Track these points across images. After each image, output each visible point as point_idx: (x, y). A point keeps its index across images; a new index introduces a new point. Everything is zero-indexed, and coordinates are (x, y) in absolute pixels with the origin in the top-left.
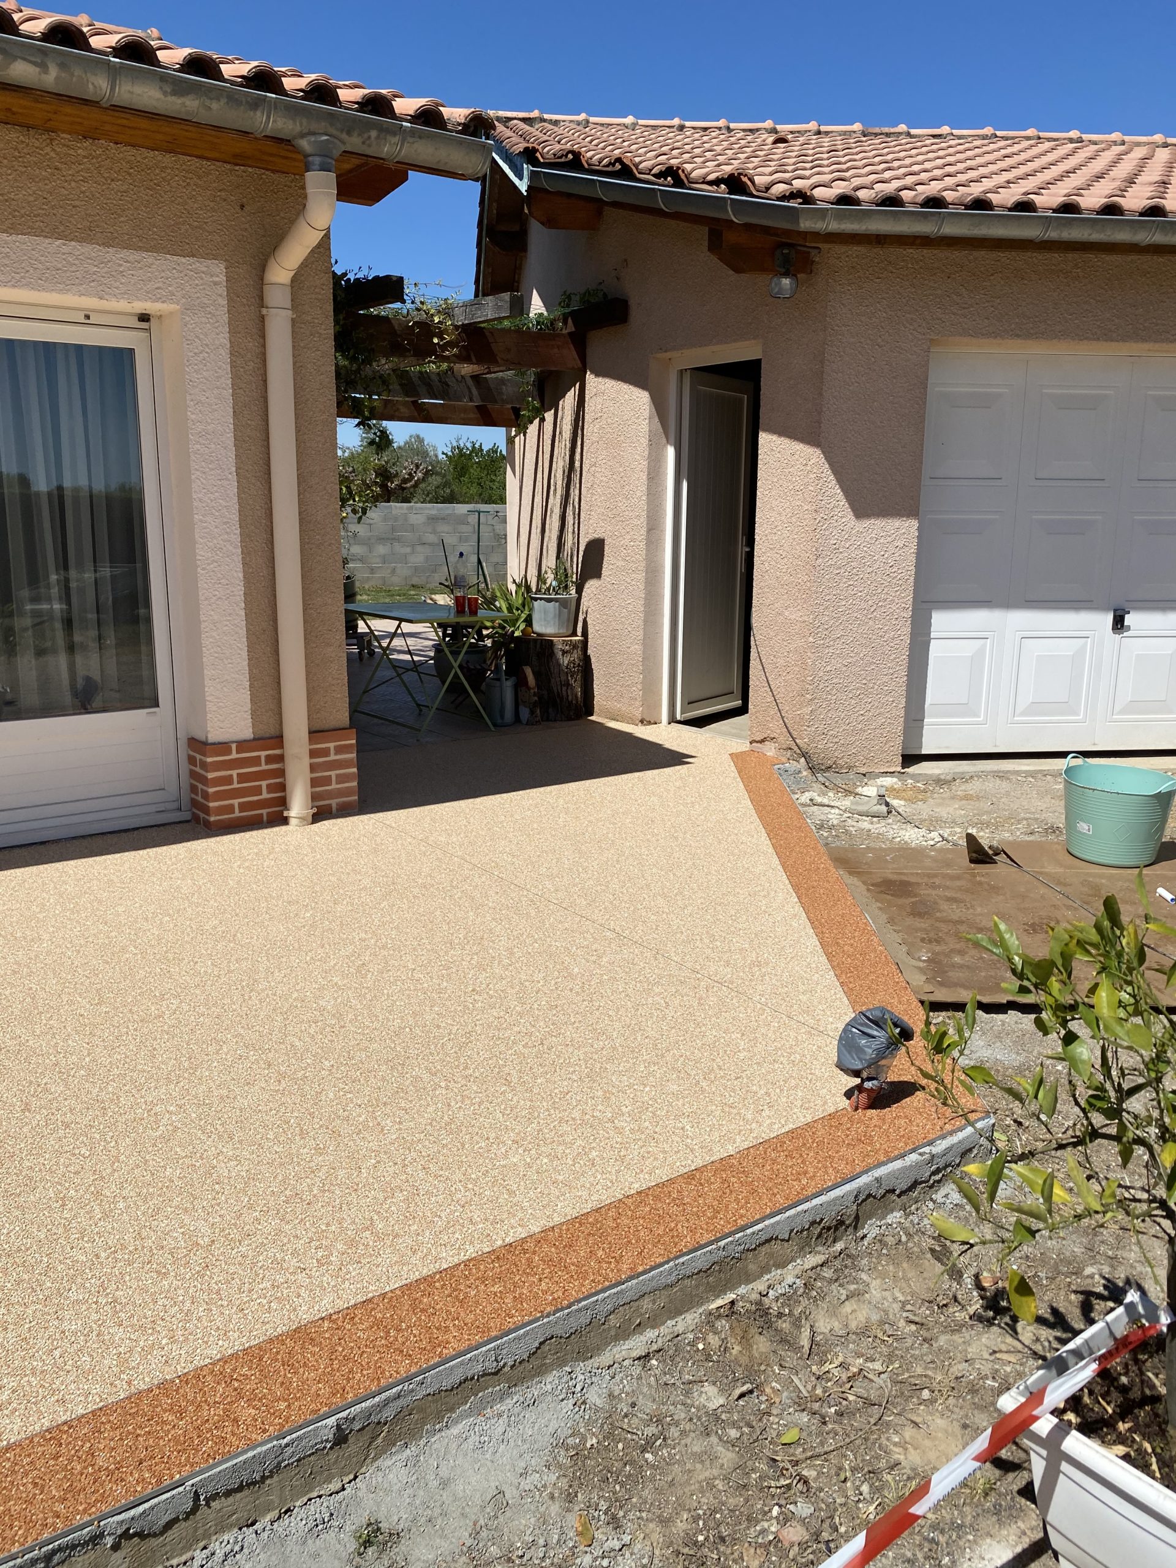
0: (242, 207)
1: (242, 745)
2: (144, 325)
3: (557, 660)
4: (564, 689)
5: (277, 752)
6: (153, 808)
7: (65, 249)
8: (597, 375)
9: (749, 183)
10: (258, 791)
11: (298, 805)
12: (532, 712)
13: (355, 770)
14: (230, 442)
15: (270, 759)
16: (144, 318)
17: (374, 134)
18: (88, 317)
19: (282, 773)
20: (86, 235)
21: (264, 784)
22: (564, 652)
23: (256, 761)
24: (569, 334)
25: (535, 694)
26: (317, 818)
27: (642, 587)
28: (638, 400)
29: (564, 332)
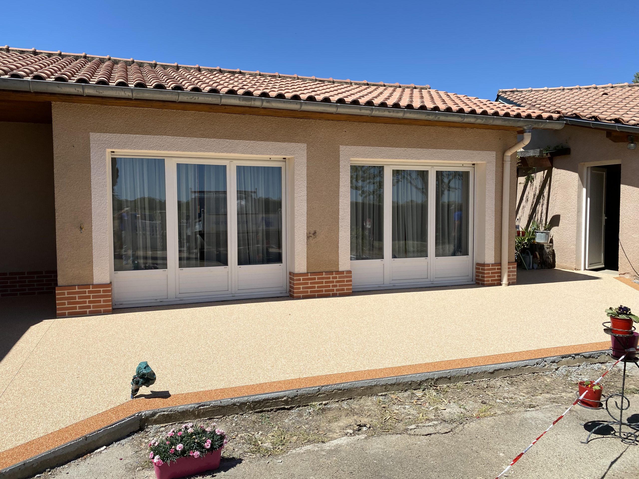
0: (500, 139)
1: (493, 265)
2: (473, 166)
3: (545, 250)
4: (547, 259)
5: (500, 267)
6: (467, 280)
7: (466, 152)
8: (558, 168)
9: (622, 121)
10: (495, 277)
11: (505, 281)
12: (538, 266)
13: (516, 273)
14: (494, 192)
15: (498, 269)
16: (474, 164)
17: (540, 124)
18: (463, 165)
19: (501, 273)
20: (470, 149)
21: (496, 275)
22: (547, 248)
23: (495, 269)
24: (548, 158)
25: (539, 260)
26: (509, 284)
27: (575, 229)
28: (575, 176)
29: (546, 157)
